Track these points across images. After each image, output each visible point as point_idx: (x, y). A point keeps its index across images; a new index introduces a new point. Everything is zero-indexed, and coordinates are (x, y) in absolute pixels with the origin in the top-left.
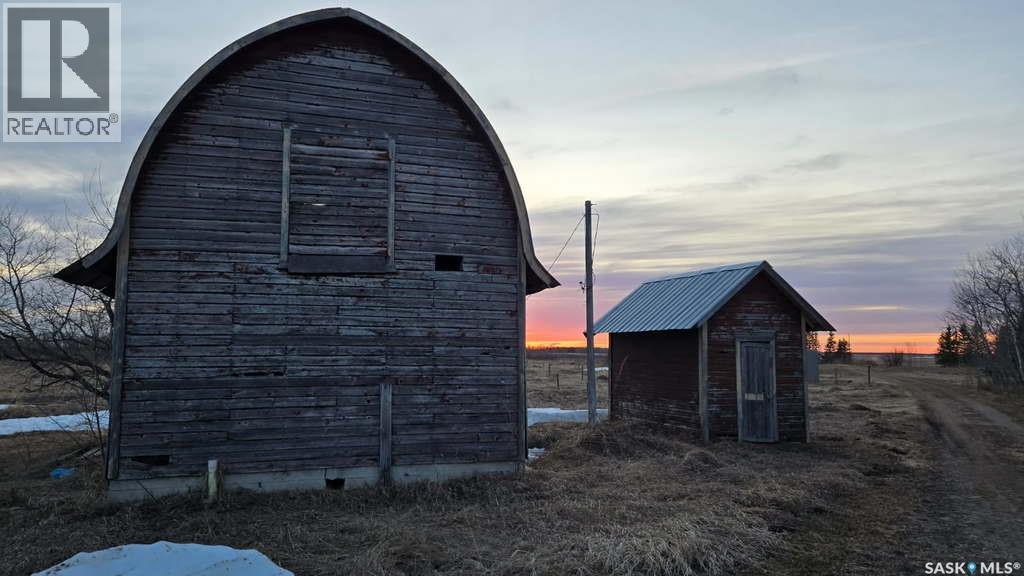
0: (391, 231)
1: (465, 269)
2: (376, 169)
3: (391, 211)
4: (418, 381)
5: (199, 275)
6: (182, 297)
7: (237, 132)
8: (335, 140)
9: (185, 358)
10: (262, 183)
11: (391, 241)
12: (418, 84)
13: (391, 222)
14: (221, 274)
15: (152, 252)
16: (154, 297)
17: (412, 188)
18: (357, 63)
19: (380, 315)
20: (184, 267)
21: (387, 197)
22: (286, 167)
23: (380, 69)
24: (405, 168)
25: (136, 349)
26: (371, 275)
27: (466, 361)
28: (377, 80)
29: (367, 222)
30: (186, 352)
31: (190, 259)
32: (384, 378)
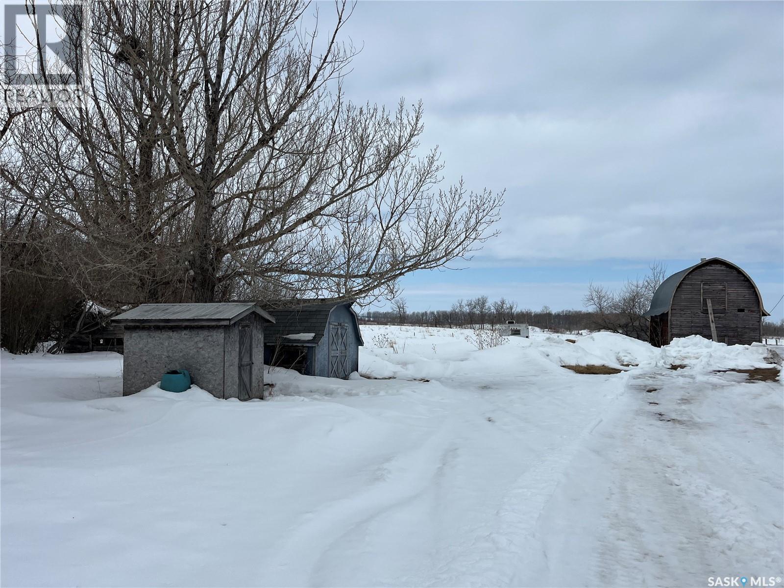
0: (726, 304)
1: (745, 312)
2: (722, 290)
3: (726, 299)
4: (734, 336)
5: (685, 314)
6: (681, 318)
7: (691, 285)
8: (713, 285)
9: (682, 330)
10: (696, 295)
11: (726, 306)
12: (732, 270)
13: (726, 302)
14: (689, 314)
15: (675, 309)
16: (675, 318)
17: (731, 294)
18: (718, 267)
19: (724, 322)
20: (682, 312)
21: (725, 296)
22: (702, 290)
23: (723, 268)
24: (730, 289)
25: (673, 328)
26: (722, 313)
28: (722, 270)
29: (720, 302)
30: (683, 329)
31: (683, 311)
32: (725, 336)
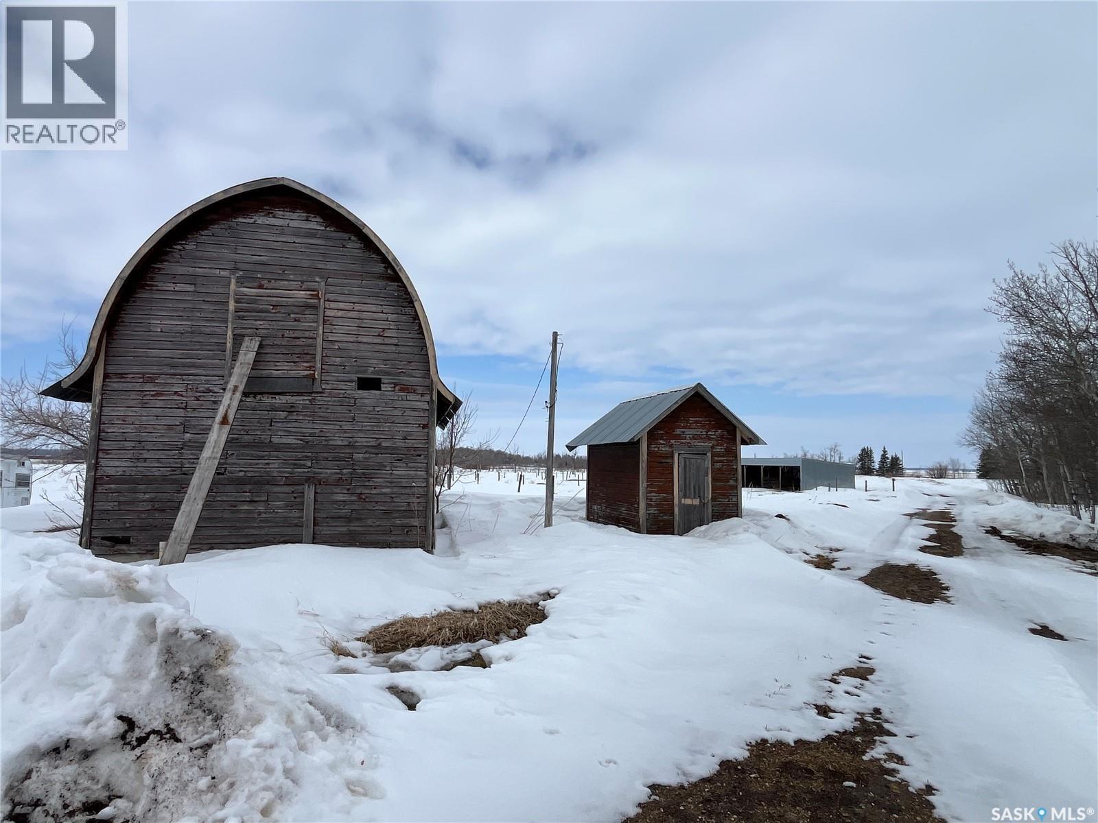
0: (318, 358)
1: (382, 389)
2: (307, 306)
3: (319, 341)
4: (339, 482)
5: (158, 394)
6: (144, 412)
7: (193, 279)
8: (273, 284)
9: (145, 460)
10: (212, 320)
11: (319, 365)
12: (346, 236)
13: (319, 349)
14: (176, 393)
15: (121, 375)
16: (121, 411)
17: (339, 322)
18: (294, 220)
19: (307, 428)
20: (148, 387)
21: (316, 329)
22: (232, 305)
23: (315, 224)
24: (333, 305)
25: (106, 452)
26: (300, 394)
27: (381, 466)
28: (312, 234)
29: (298, 350)
30: (146, 455)
31: (151, 380)
32: (308, 480)
